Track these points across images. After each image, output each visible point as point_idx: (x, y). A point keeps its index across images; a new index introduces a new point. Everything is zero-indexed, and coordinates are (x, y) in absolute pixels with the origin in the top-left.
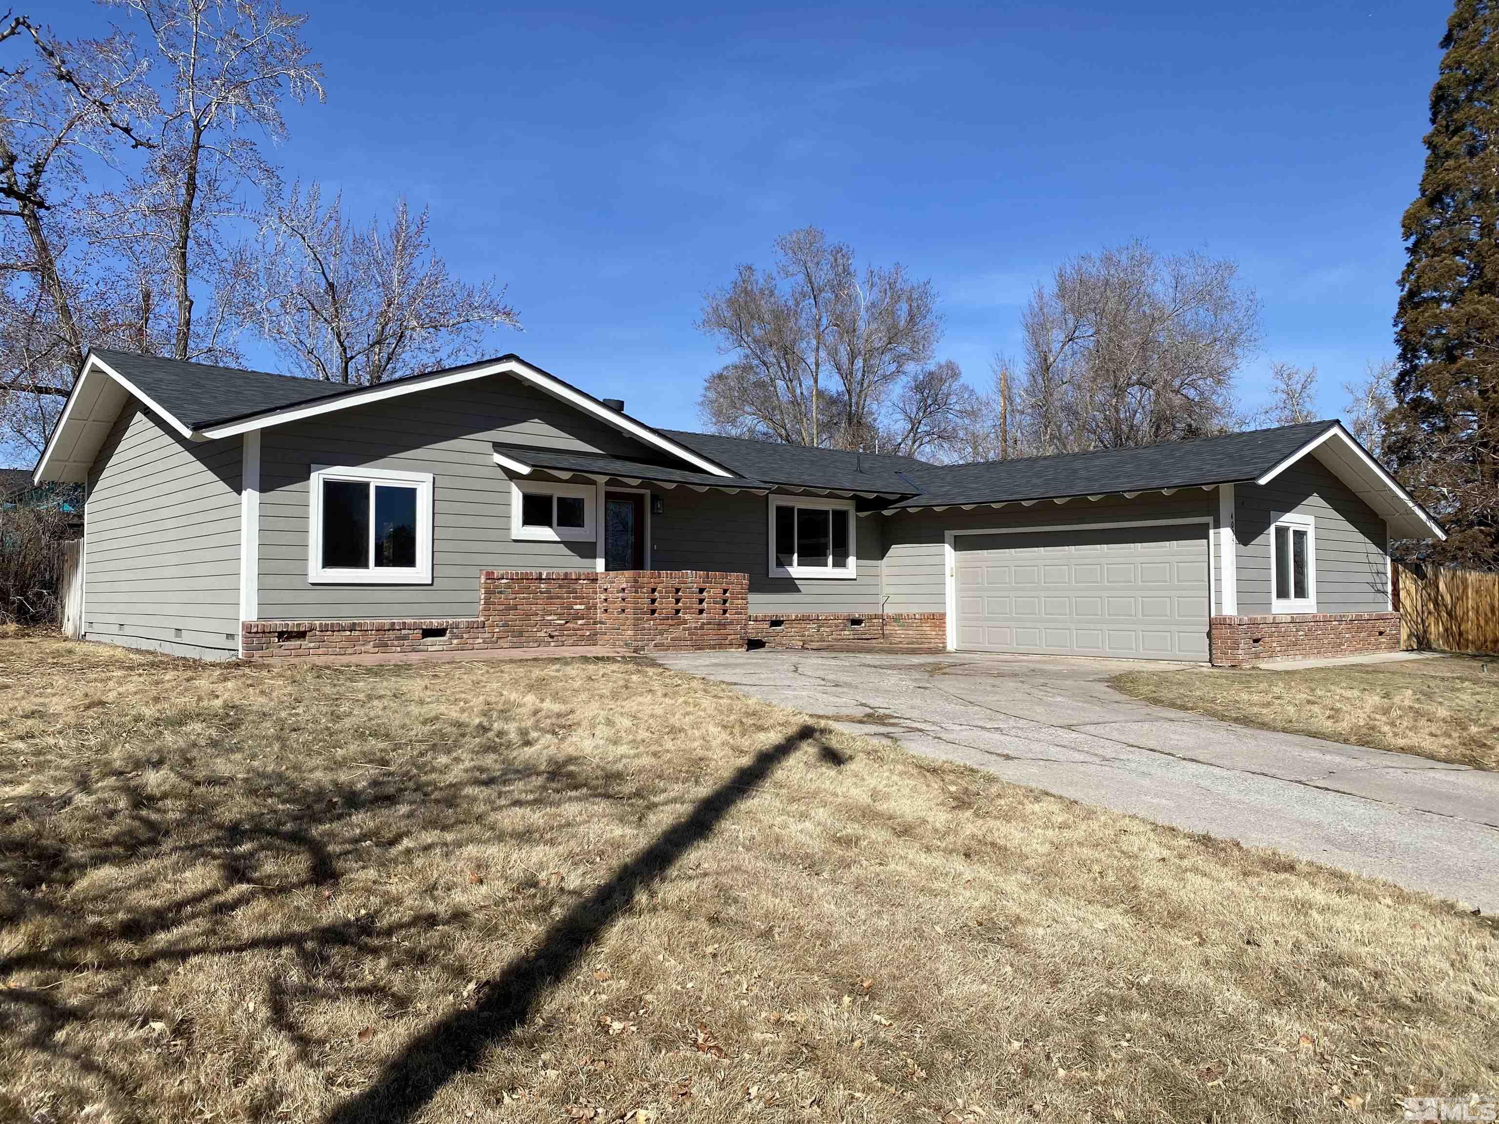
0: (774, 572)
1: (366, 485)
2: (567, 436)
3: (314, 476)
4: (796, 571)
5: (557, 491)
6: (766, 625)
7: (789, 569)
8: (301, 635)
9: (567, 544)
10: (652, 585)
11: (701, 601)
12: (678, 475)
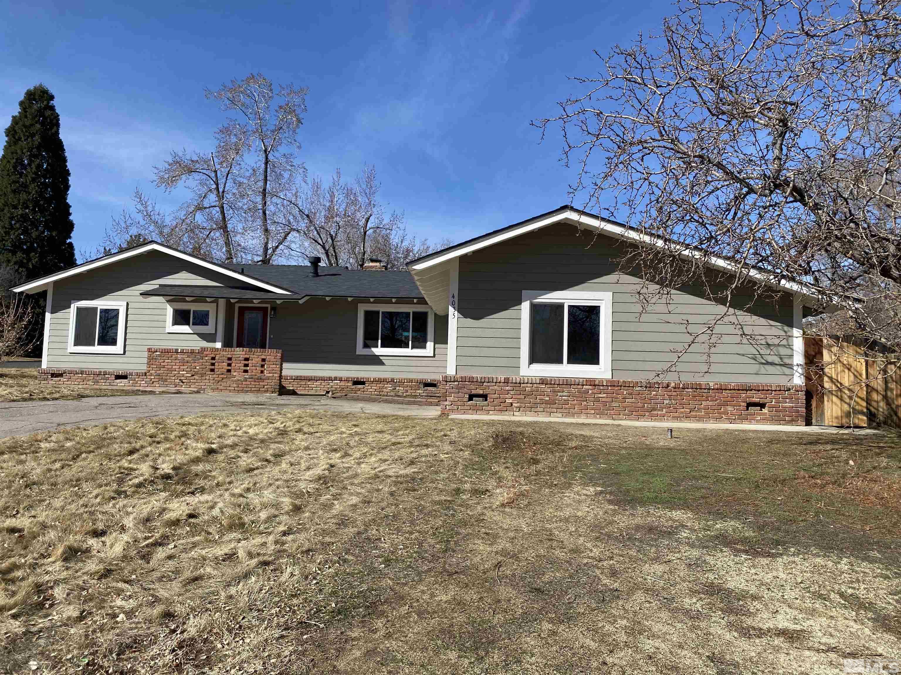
0: (360, 350)
1: (96, 308)
2: (200, 278)
3: (72, 305)
4: (379, 351)
5: (193, 307)
6: (350, 384)
7: (374, 349)
8: (61, 375)
9: (198, 334)
10: (213, 356)
11: (246, 365)
12: (249, 294)
